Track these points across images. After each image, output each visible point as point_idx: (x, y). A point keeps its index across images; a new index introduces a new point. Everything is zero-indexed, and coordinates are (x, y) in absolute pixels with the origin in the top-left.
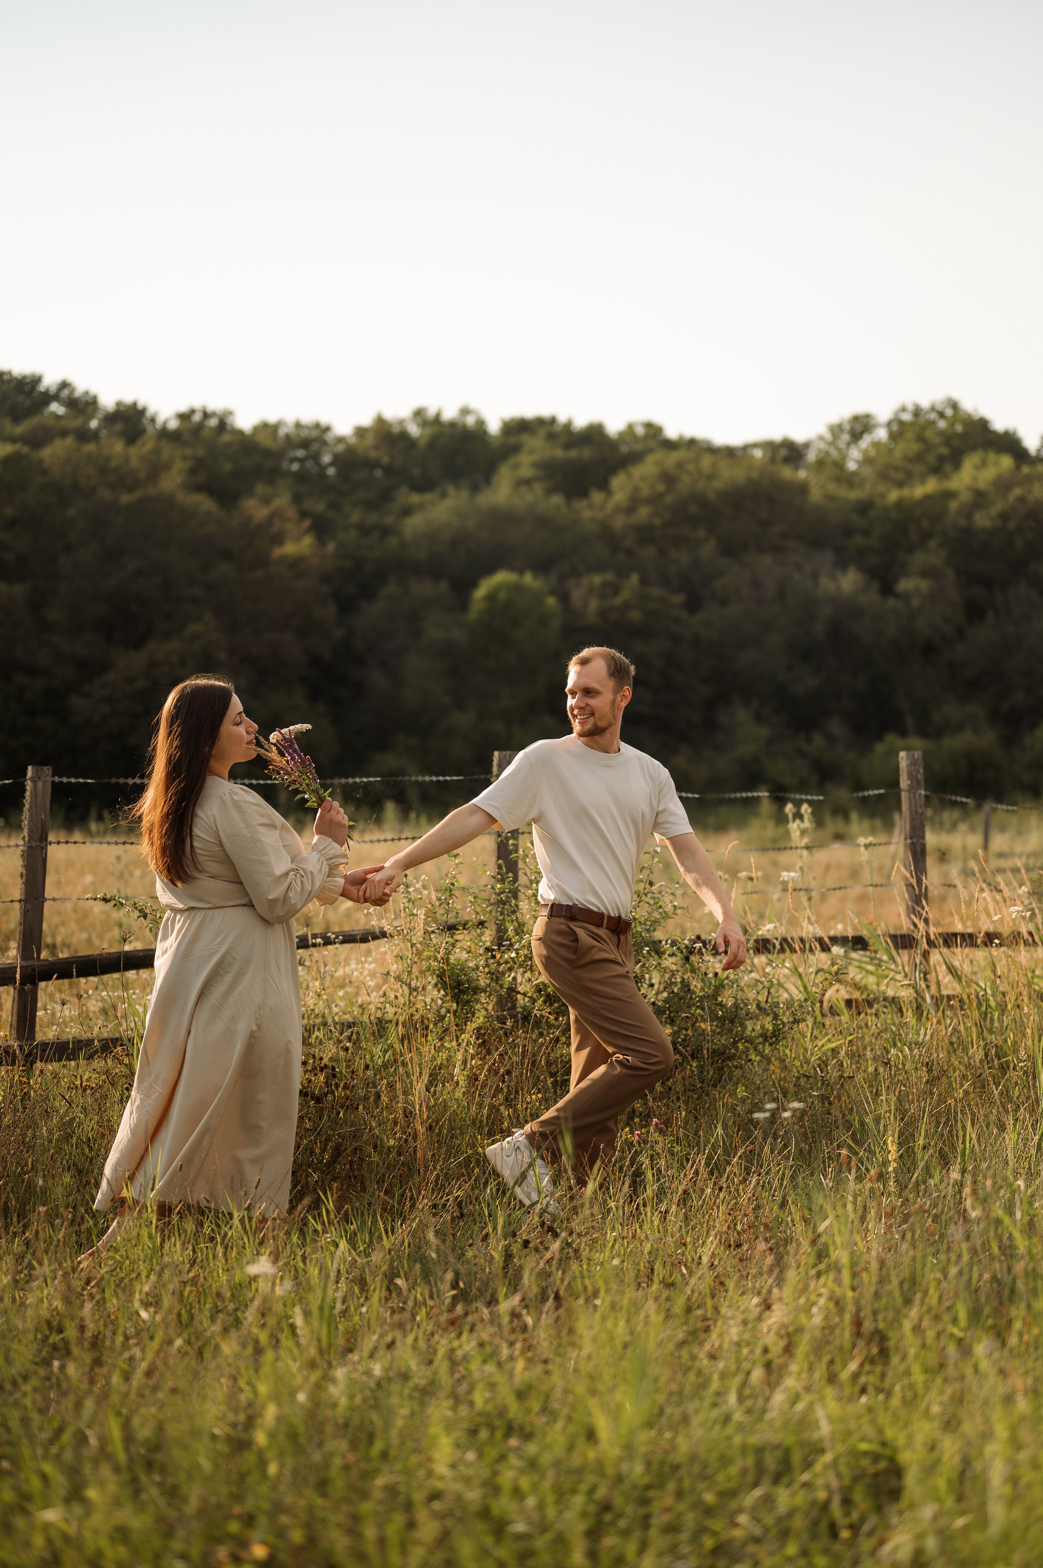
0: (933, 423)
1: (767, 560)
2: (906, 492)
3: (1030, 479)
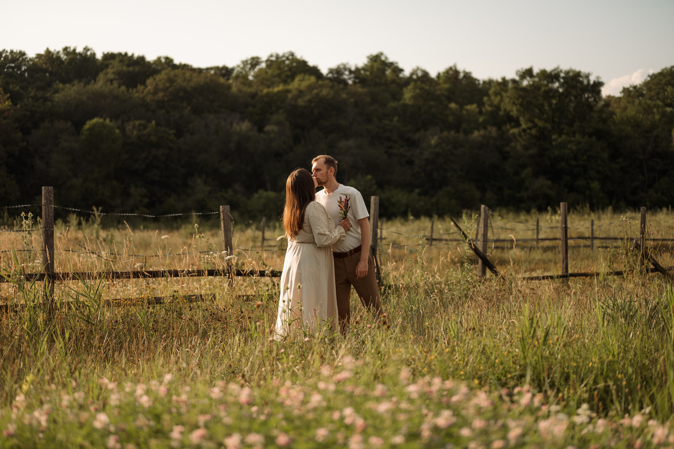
0: (284, 62)
1: (212, 116)
2: (270, 90)
3: (322, 86)
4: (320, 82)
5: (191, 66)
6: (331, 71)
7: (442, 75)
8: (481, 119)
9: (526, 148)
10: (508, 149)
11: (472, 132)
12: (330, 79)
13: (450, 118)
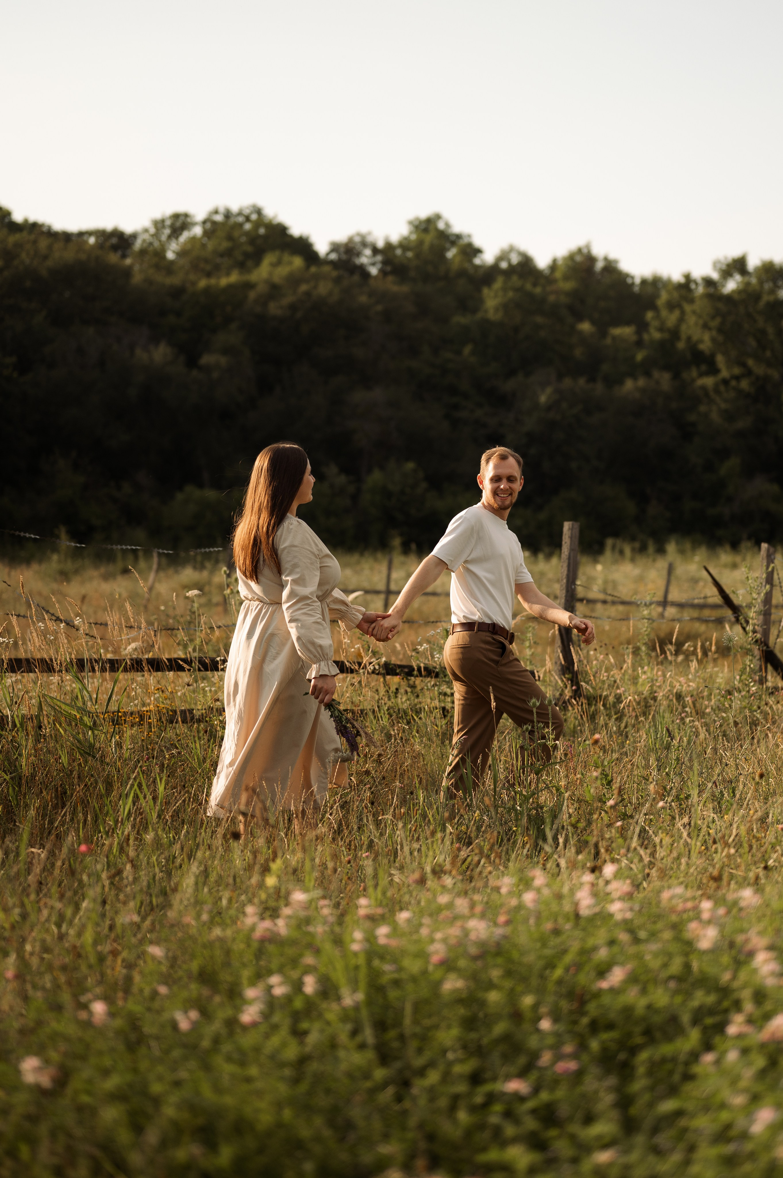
0: (241, 225)
1: (91, 331)
2: (213, 281)
3: (317, 278)
4: (313, 269)
5: (49, 228)
6: (335, 247)
7: (560, 262)
8: (640, 356)
9: (730, 416)
10: (692, 417)
11: (620, 382)
12: (332, 262)
13: (578, 353)
